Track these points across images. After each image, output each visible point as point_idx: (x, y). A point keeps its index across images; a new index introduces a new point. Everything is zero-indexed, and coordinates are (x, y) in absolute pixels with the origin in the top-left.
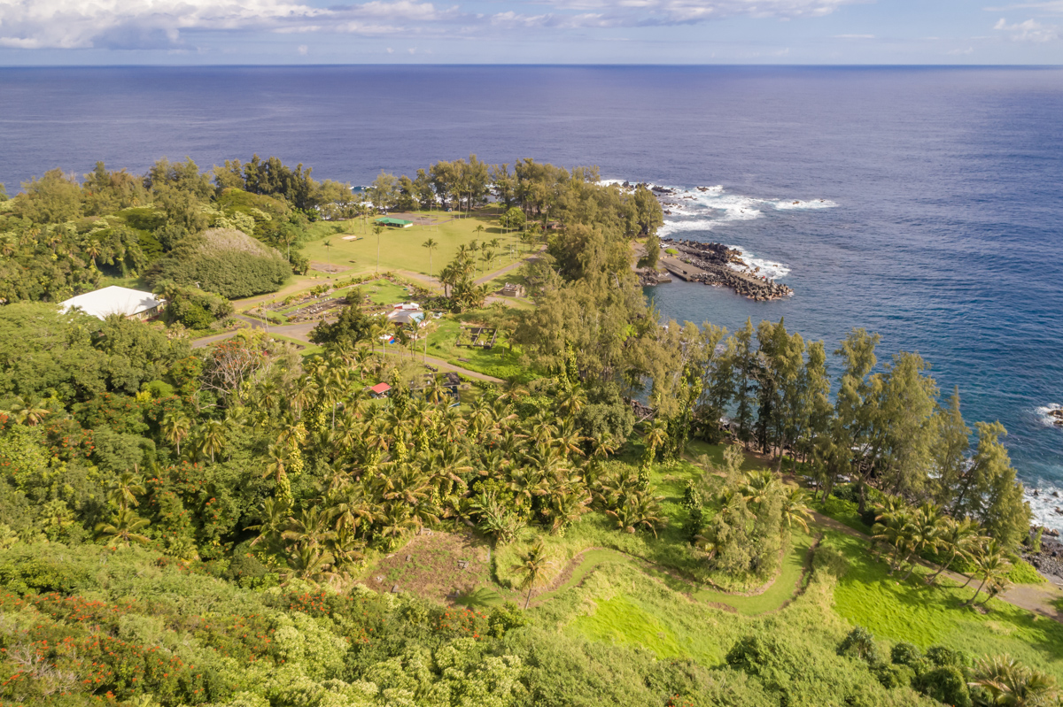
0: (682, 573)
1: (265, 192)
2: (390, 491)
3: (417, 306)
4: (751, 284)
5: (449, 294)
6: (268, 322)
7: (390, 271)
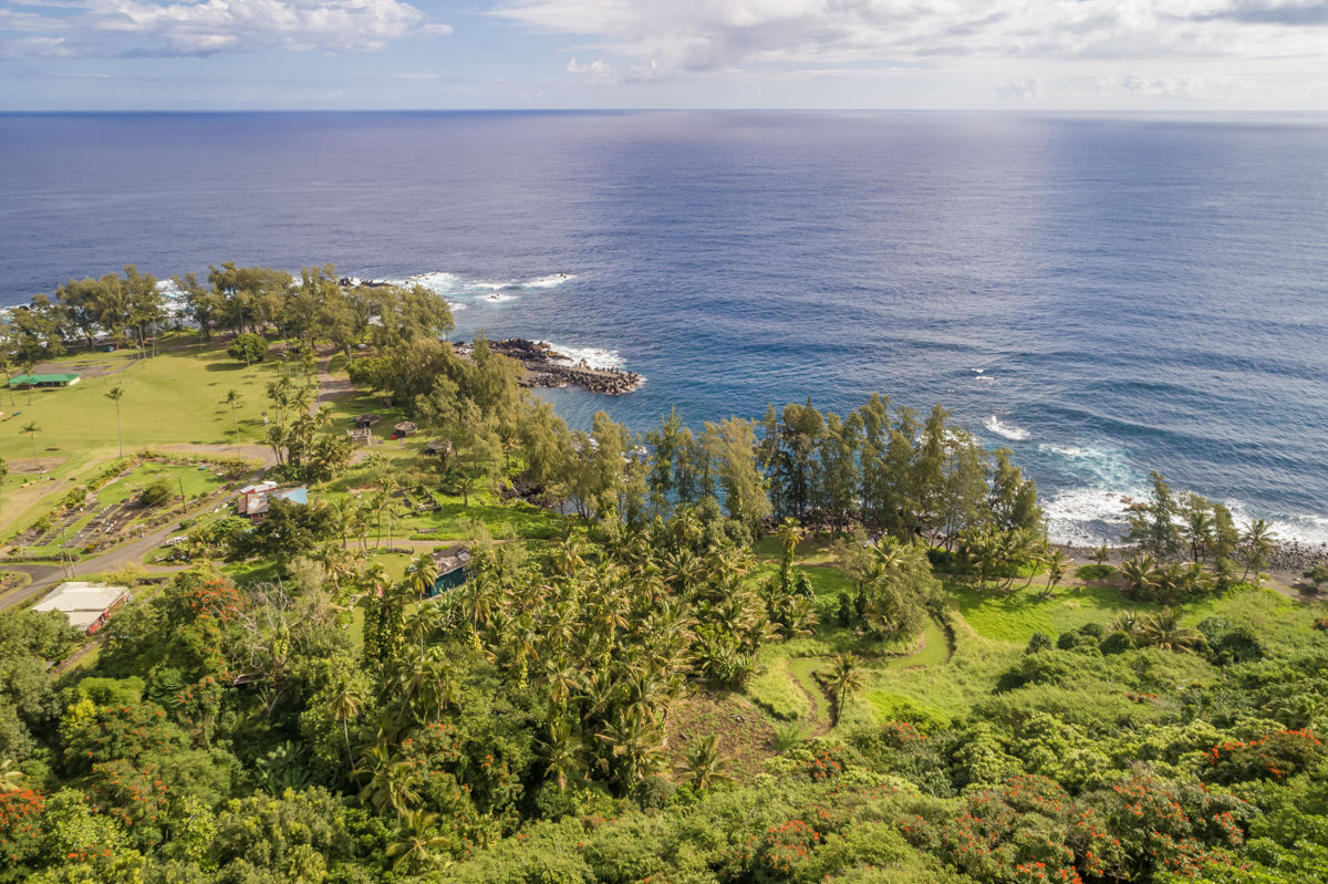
0: (865, 654)
3: (274, 484)
4: (601, 378)
5: (286, 462)
6: (54, 564)
7: (140, 449)
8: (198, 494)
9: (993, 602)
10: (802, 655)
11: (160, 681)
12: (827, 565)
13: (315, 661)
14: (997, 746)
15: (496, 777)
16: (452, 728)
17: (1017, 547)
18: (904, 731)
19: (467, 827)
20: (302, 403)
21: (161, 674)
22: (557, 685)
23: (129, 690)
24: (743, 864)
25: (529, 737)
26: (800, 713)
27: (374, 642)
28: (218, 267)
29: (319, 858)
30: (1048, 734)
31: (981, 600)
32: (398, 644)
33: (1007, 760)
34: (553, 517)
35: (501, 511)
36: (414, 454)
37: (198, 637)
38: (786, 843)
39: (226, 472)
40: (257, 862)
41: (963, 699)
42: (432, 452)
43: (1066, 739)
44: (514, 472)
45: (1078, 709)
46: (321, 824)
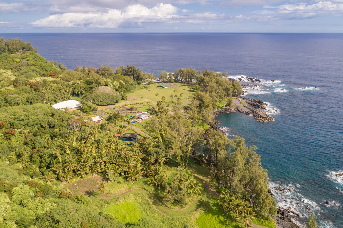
2: (82, 163)
4: (260, 116)
6: (106, 113)
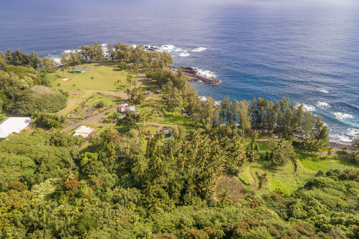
0: (271, 169)
1: (20, 65)
3: (127, 104)
4: (210, 80)
5: (130, 98)
6: (79, 120)
7: (97, 91)
8: (110, 105)
9: (310, 158)
10: (254, 167)
11: (101, 154)
12: (264, 142)
13: (135, 155)
14: (301, 206)
15: (175, 191)
16: (165, 179)
17: (319, 144)
18: (277, 196)
19: (167, 202)
20: (135, 84)
21: (102, 153)
22: (191, 172)
23: (95, 156)
24: (230, 228)
25: (183, 182)
26: (251, 184)
27: (148, 151)
28: (116, 44)
29: (135, 205)
30: (316, 206)
31: (306, 157)
32: (154, 152)
33: (303, 211)
34: (194, 120)
35: (181, 117)
36: (160, 99)
37: (110, 147)
38: (241, 228)
39: (117, 99)
40: (121, 204)
41: (296, 185)
42: (165, 99)
43: (321, 208)
44: (185, 106)
45: (326, 200)
46: (135, 197)
